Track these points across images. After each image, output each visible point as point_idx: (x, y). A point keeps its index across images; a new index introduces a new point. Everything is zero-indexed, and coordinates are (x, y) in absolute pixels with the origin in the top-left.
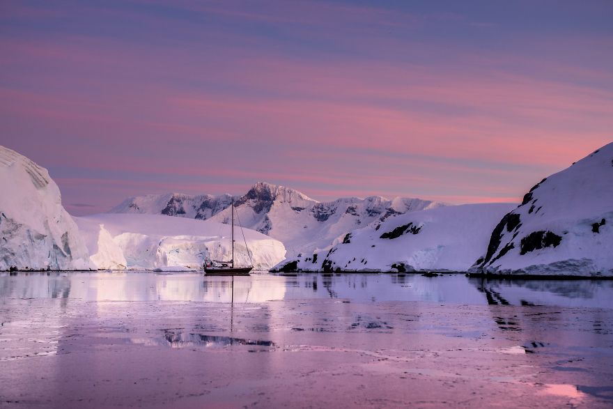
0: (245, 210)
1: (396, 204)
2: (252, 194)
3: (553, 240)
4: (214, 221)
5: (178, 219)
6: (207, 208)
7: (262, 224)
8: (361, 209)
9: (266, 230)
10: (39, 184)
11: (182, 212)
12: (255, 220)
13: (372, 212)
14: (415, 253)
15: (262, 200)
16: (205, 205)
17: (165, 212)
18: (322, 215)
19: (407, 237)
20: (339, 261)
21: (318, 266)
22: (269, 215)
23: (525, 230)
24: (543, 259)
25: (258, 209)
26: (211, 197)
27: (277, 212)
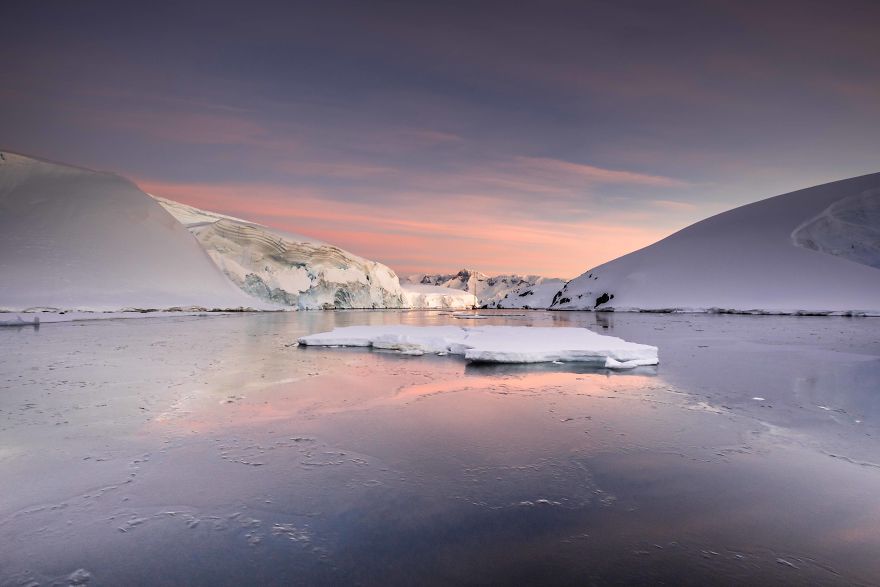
0: (457, 281)
1: (525, 278)
2: (460, 274)
3: (568, 300)
4: (443, 286)
5: (427, 287)
6: (440, 280)
7: (465, 288)
8: (509, 280)
9: (466, 289)
10: (392, 277)
11: (429, 282)
12: (462, 285)
13: (514, 282)
14: (531, 302)
15: (464, 276)
16: (440, 279)
17: (422, 282)
18: (491, 283)
19: (529, 296)
20: (503, 304)
21: (495, 306)
22: (468, 283)
23: (562, 298)
24: (565, 306)
25: (463, 281)
26: (442, 275)
27: (471, 282)
